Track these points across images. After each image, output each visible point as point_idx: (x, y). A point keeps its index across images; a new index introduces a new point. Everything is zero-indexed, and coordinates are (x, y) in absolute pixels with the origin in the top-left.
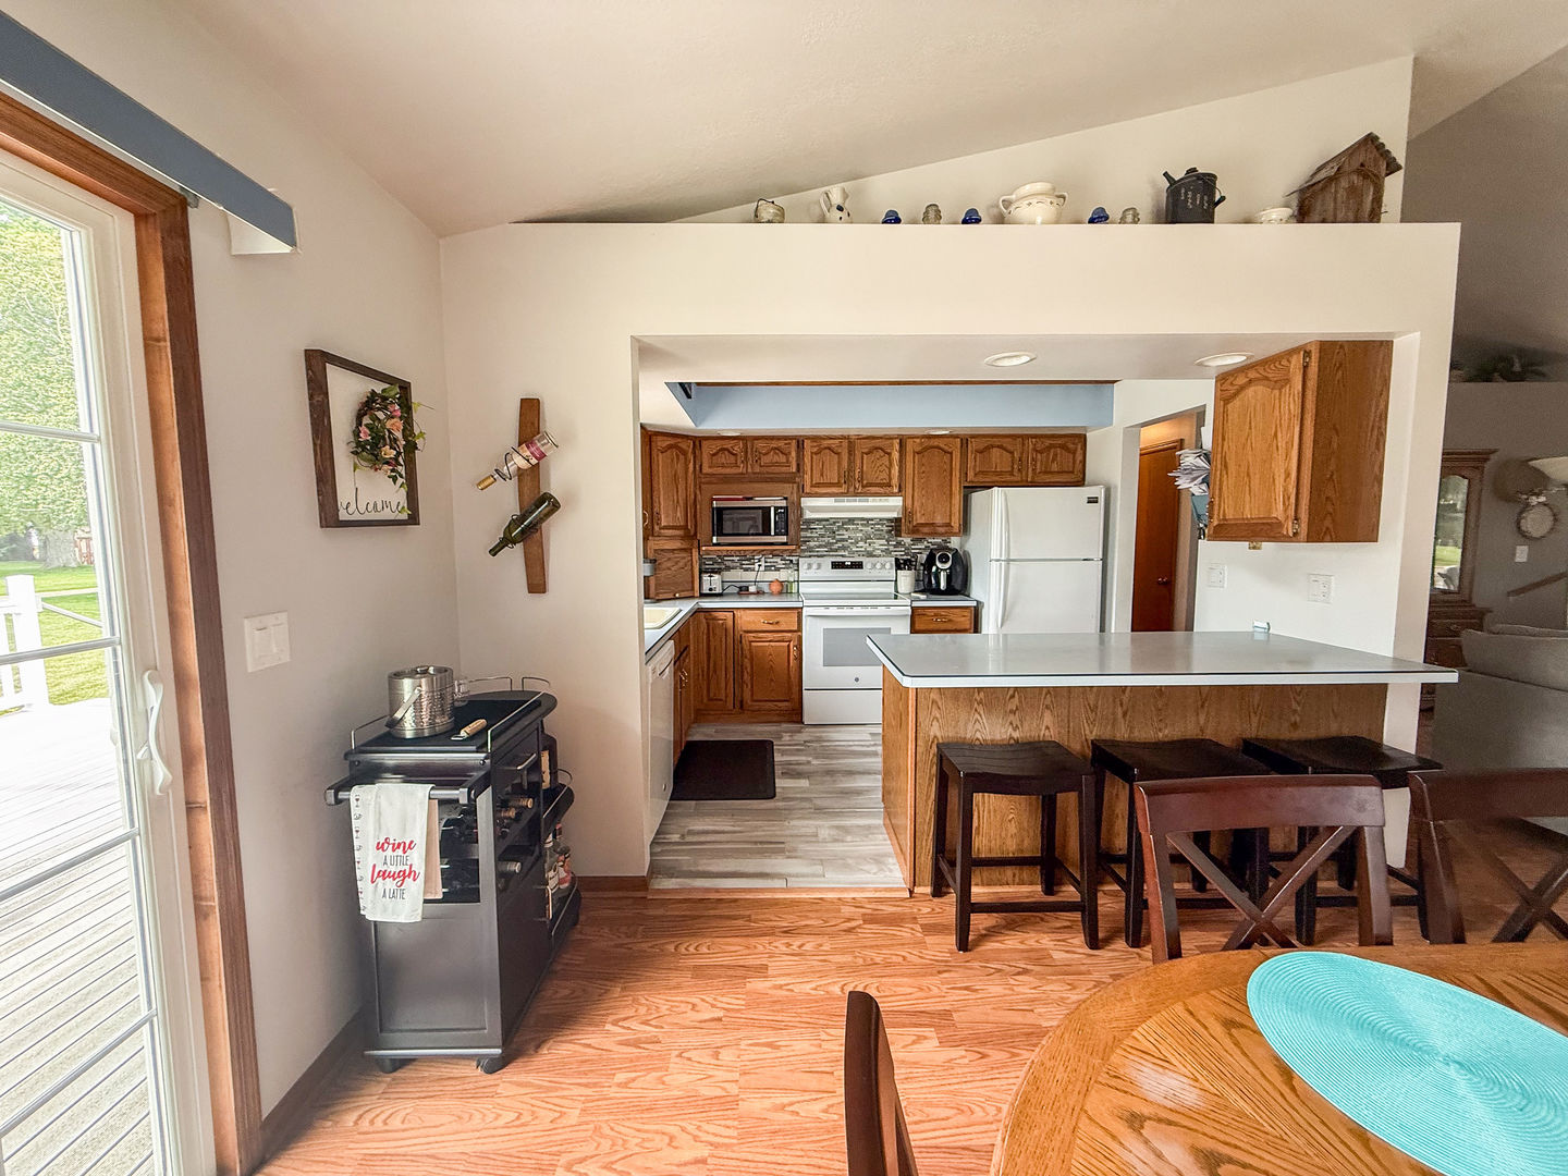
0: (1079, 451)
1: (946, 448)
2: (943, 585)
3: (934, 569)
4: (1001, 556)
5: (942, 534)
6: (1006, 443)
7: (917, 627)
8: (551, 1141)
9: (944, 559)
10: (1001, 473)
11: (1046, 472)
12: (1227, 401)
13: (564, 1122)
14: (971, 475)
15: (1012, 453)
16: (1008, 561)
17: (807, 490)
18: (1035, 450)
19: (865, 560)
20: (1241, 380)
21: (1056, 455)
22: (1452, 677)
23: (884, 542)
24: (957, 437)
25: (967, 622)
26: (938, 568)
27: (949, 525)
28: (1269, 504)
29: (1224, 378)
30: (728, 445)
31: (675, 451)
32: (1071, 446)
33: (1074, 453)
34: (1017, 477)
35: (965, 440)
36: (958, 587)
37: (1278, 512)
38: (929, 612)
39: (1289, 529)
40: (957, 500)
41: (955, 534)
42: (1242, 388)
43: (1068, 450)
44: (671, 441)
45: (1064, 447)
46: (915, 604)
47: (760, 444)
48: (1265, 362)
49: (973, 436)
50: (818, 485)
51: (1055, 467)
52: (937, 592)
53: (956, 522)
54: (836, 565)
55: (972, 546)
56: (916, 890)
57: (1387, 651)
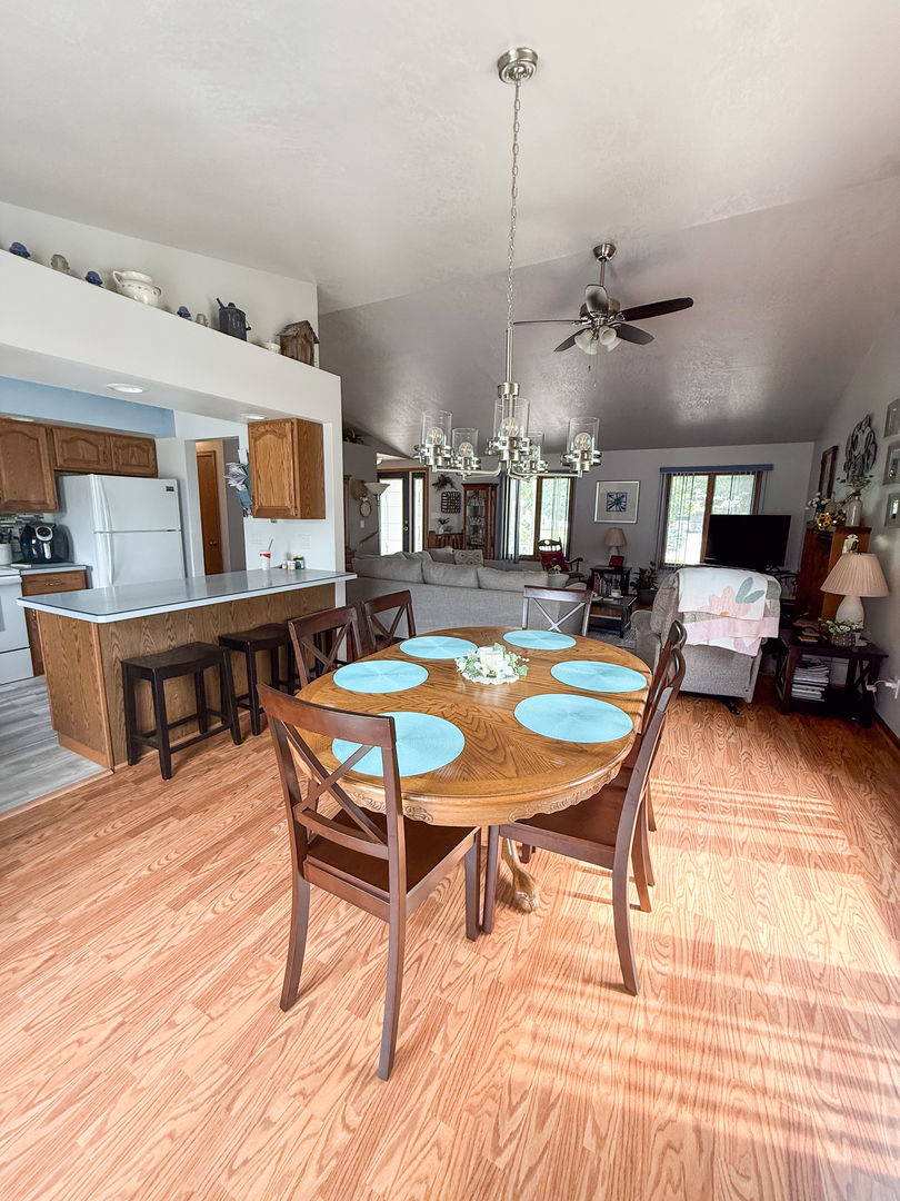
0: (151, 452)
1: (30, 434)
2: (48, 555)
3: (34, 542)
4: (105, 528)
5: (35, 511)
6: (91, 438)
7: (29, 592)
8: (462, 1166)
9: (44, 532)
10: (89, 462)
11: (127, 465)
12: (256, 439)
13: (446, 1145)
14: (60, 461)
15: (96, 446)
16: (111, 532)
18: (115, 446)
20: (262, 429)
21: (133, 454)
22: (355, 576)
24: (40, 425)
25: (80, 582)
26: (37, 540)
27: (44, 503)
28: (283, 499)
29: (252, 426)
32: (146, 448)
33: (148, 452)
34: (104, 467)
35: (51, 430)
36: (62, 556)
37: (287, 503)
38: (38, 578)
39: (293, 512)
40: (49, 481)
41: (49, 511)
42: (263, 434)
43: (143, 449)
45: (138, 446)
46: (24, 573)
48: (273, 422)
49: (57, 428)
51: (134, 462)
52: (41, 560)
53: (50, 500)
55: (70, 520)
56: (116, 768)
57: (333, 569)
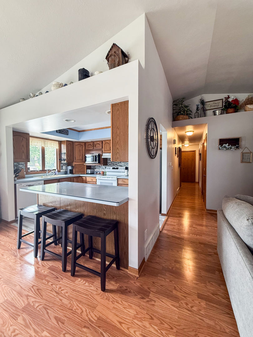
17: (103, 152)
19: (119, 167)
23: (124, 163)
30: (90, 143)
31: (80, 145)
44: (79, 143)
47: (96, 143)
50: (106, 151)
54: (113, 168)
